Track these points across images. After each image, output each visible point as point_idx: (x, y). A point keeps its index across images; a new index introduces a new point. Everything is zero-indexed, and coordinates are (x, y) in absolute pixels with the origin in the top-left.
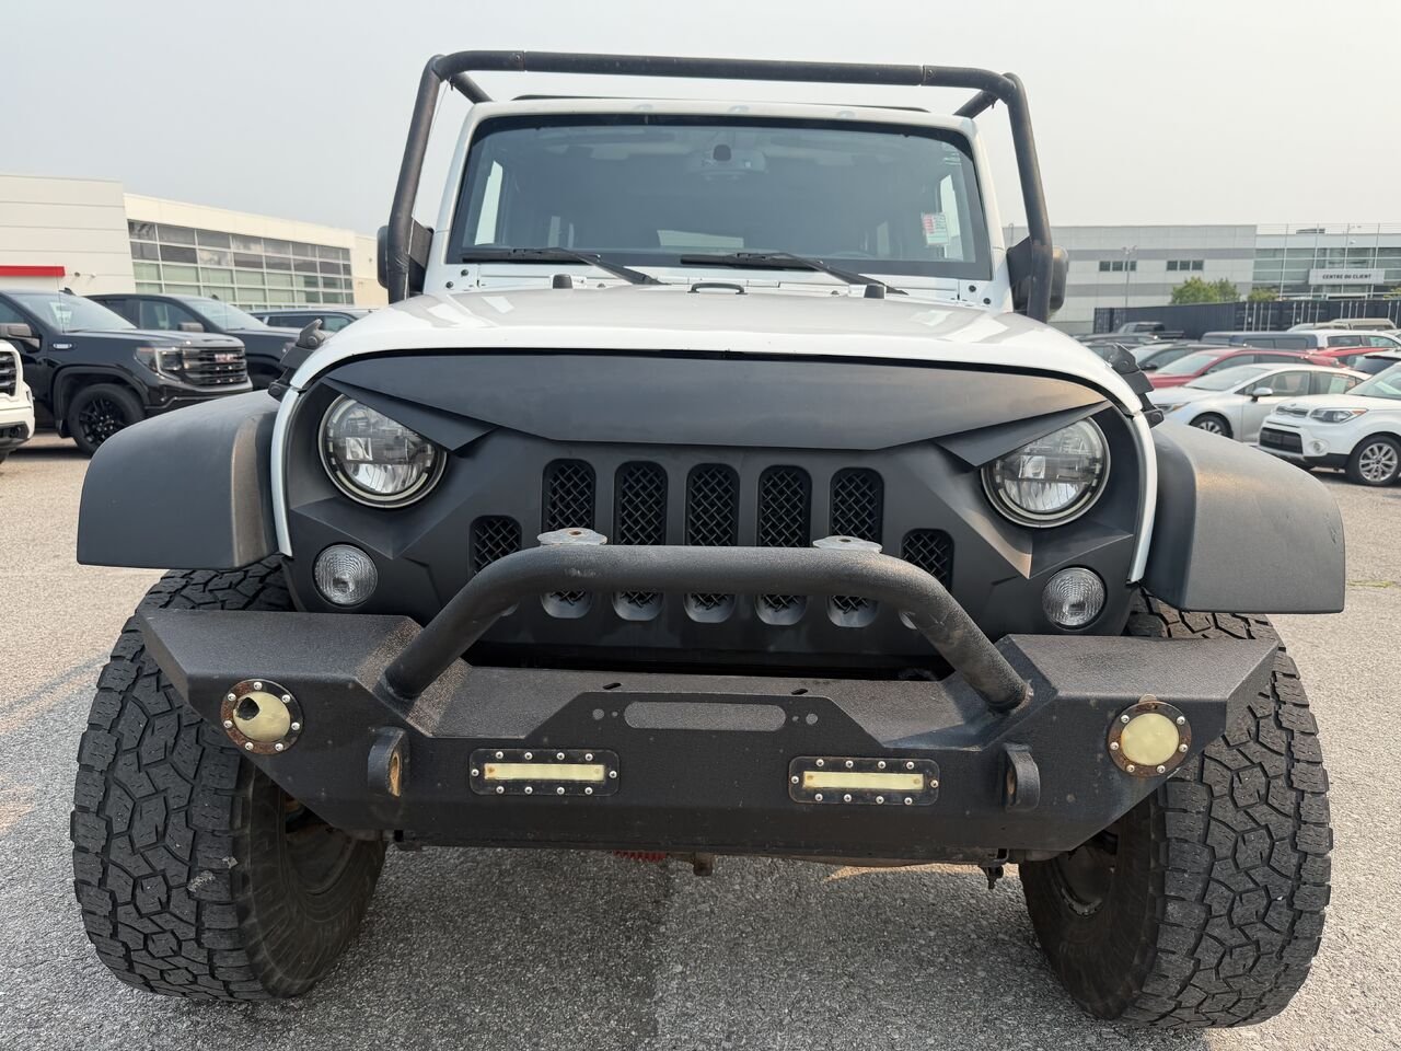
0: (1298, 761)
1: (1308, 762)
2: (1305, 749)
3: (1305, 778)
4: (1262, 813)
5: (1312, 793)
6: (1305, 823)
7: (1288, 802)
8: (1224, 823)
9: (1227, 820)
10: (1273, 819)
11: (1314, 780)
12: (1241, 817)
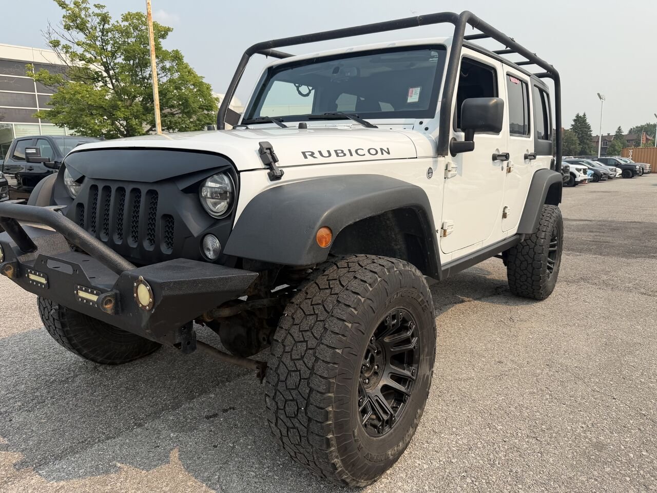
0: (323, 344)
1: (327, 346)
2: (328, 339)
3: (322, 352)
4: (300, 364)
5: (323, 361)
6: (315, 374)
7: (311, 362)
8: (285, 364)
9: (286, 363)
10: (303, 368)
11: (326, 354)
12: (292, 364)
